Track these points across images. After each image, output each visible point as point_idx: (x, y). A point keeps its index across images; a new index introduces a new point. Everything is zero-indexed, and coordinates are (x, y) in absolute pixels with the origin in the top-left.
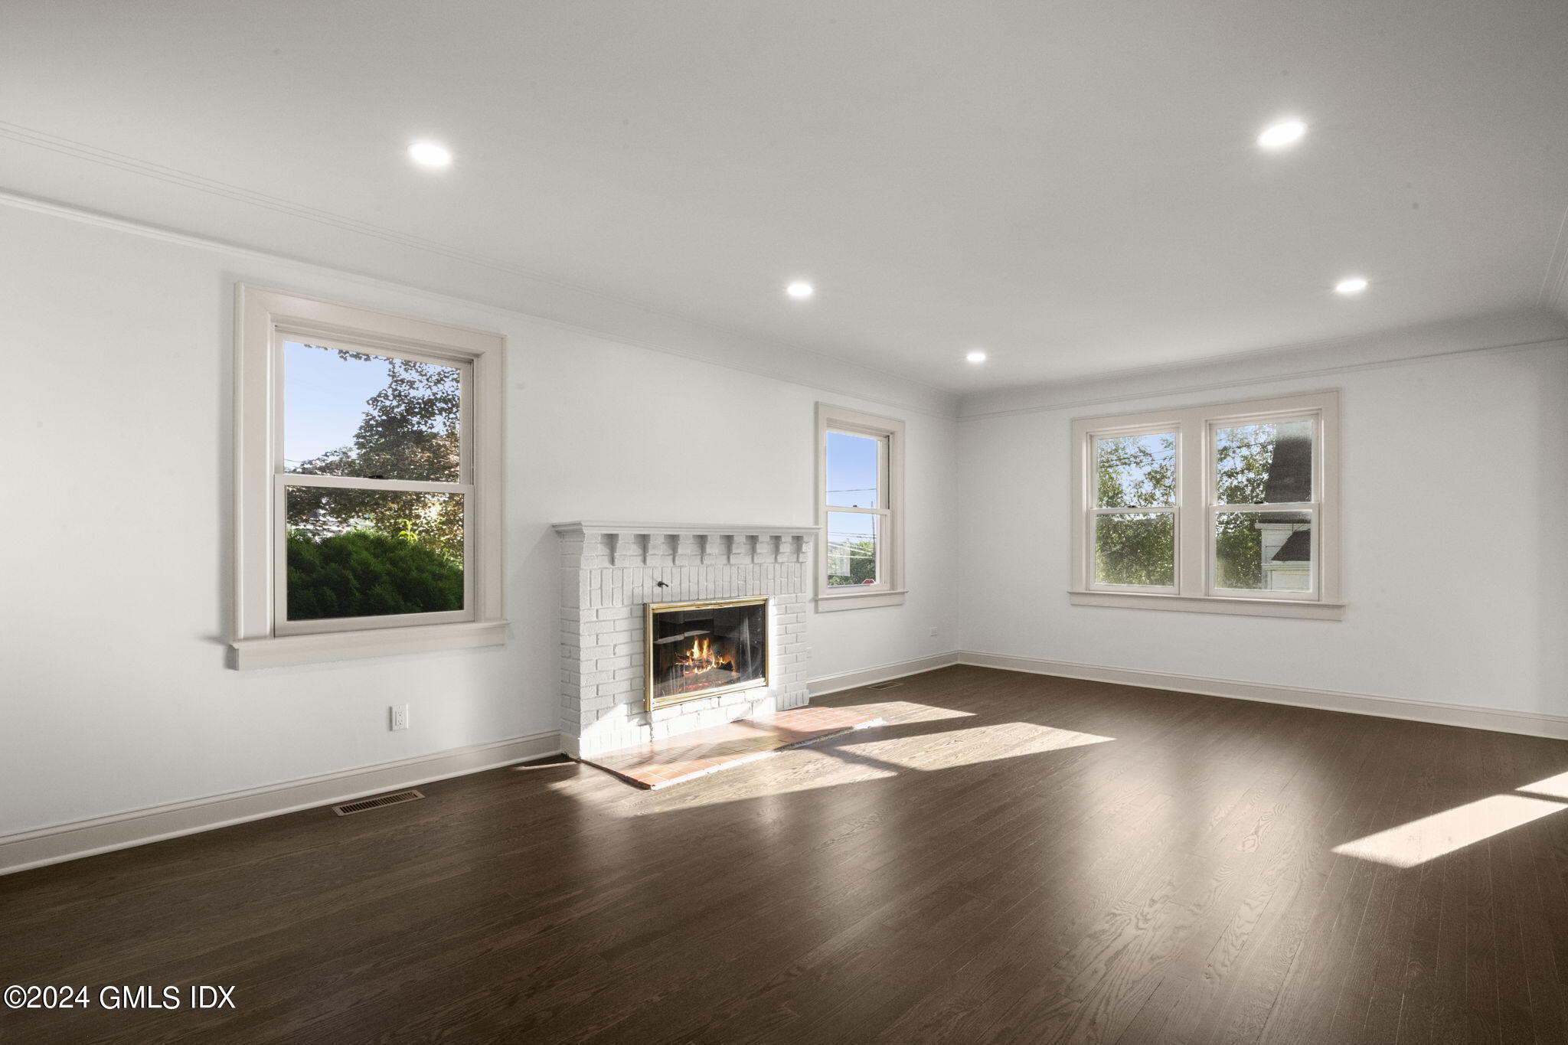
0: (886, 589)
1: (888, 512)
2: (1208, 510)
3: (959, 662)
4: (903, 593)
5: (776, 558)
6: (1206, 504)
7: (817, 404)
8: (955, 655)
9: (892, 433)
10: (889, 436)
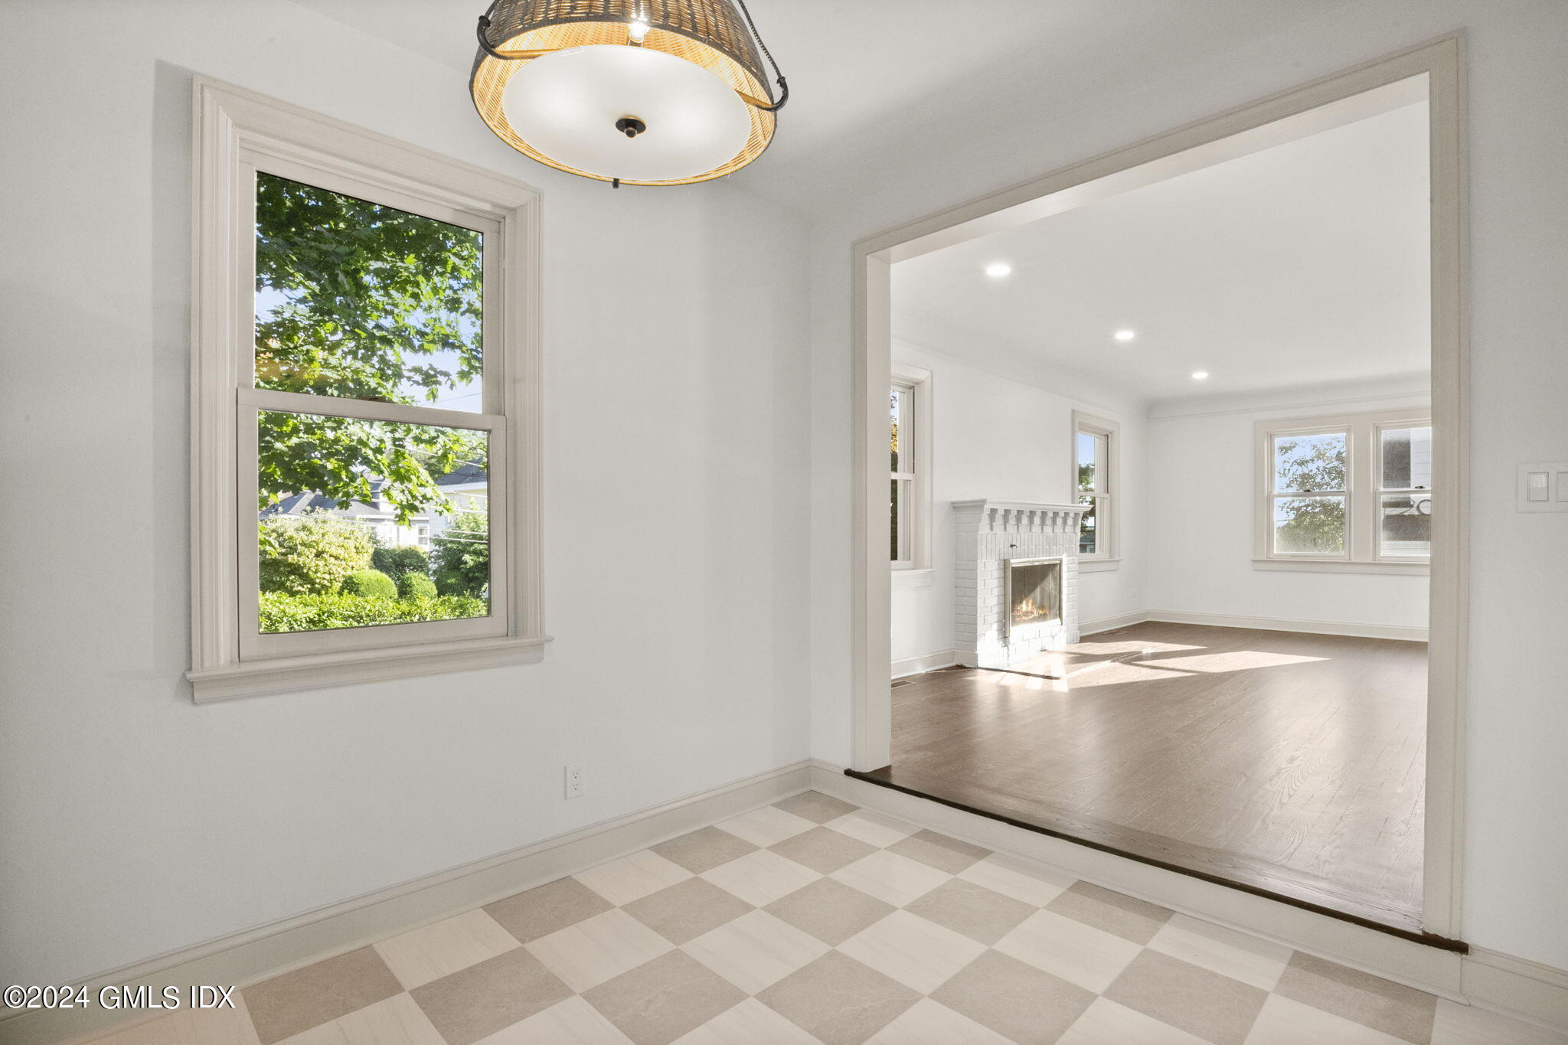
0: (1105, 556)
1: (1106, 495)
2: (1376, 495)
3: (1150, 619)
4: (1118, 561)
5: (1064, 529)
6: (1373, 488)
7: (1073, 411)
8: (1147, 614)
9: (1111, 433)
10: (1108, 435)
